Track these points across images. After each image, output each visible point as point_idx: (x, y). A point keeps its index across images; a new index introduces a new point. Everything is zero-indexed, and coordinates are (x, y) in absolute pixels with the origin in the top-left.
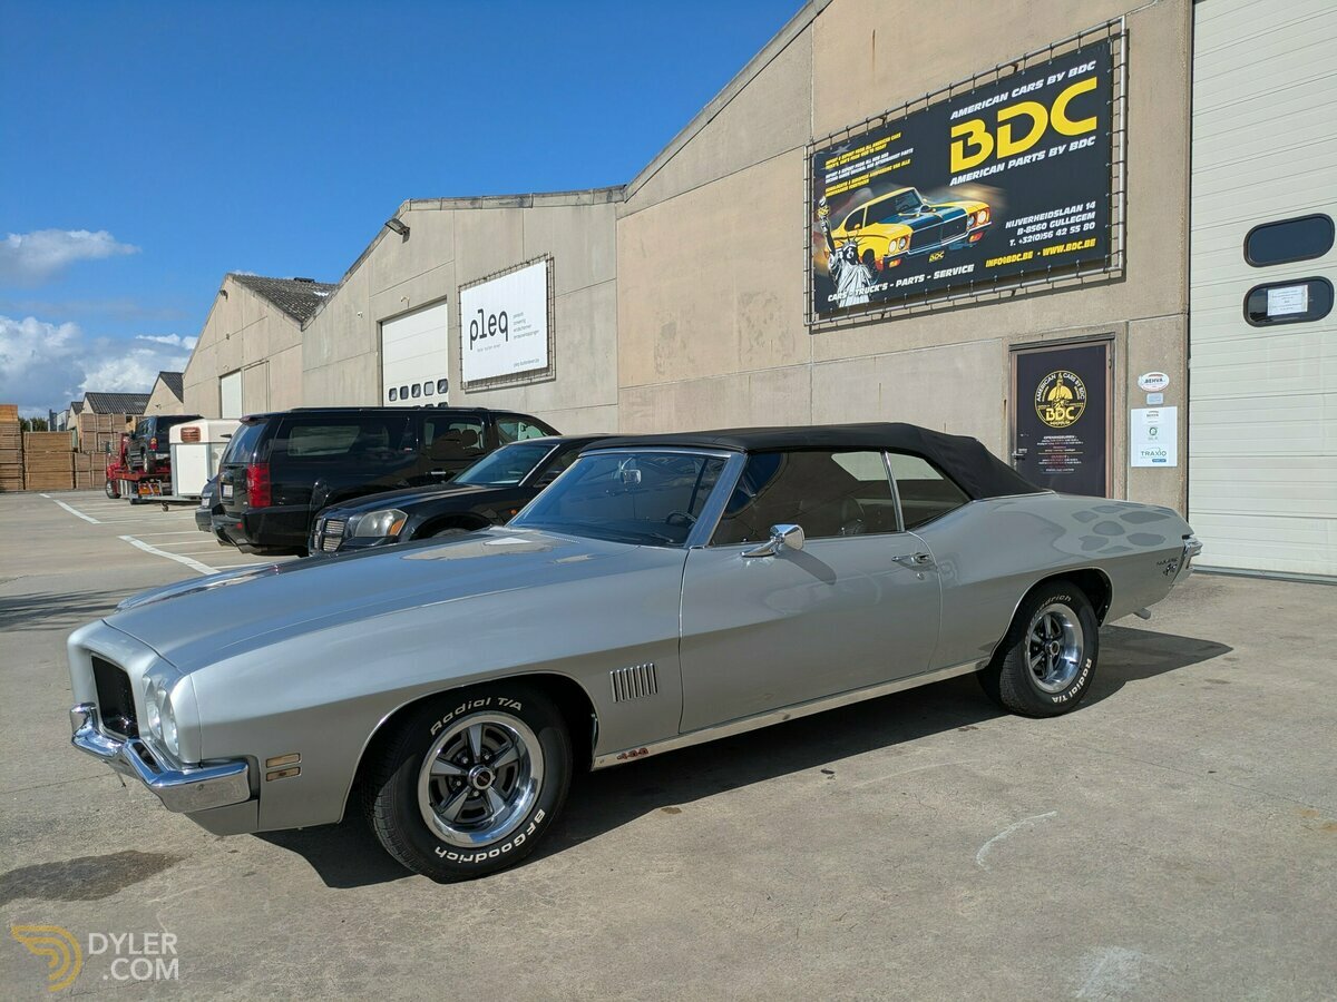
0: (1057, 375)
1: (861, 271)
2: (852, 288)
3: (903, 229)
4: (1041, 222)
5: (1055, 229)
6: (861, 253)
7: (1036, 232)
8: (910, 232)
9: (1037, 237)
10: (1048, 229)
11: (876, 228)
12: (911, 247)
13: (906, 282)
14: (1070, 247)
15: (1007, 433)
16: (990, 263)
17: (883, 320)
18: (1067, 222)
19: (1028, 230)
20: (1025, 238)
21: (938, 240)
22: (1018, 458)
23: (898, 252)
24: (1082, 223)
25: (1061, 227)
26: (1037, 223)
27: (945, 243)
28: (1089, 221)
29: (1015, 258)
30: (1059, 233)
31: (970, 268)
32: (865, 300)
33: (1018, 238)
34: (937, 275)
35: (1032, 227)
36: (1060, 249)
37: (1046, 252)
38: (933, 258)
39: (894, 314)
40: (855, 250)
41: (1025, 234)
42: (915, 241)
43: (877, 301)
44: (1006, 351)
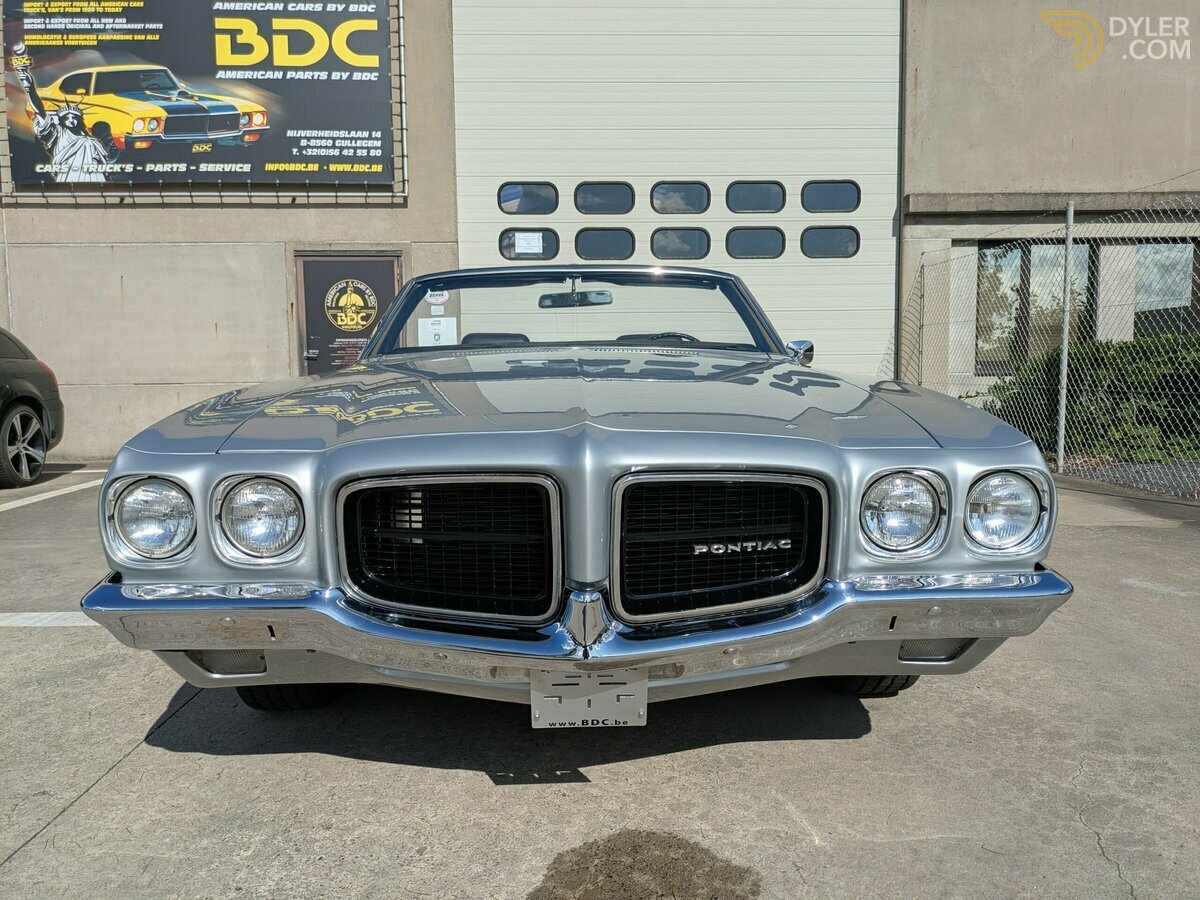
0: (347, 283)
1: (90, 146)
2: (77, 161)
3: (154, 109)
4: (327, 138)
5: (342, 148)
6: (89, 122)
7: (321, 147)
8: (164, 115)
9: (323, 152)
10: (334, 147)
11: (110, 99)
12: (166, 131)
13: (159, 168)
14: (357, 168)
15: (295, 336)
16: (270, 167)
17: (121, 205)
18: (354, 145)
19: (313, 143)
20: (309, 150)
21: (202, 130)
22: (308, 359)
23: (146, 133)
24: (369, 149)
25: (348, 148)
26: (321, 138)
27: (212, 135)
28: (376, 148)
29: (300, 167)
30: (345, 152)
31: (247, 168)
32: (101, 179)
33: (301, 149)
34: (203, 167)
35: (318, 141)
36: (347, 168)
37: (333, 168)
38: (196, 149)
39: (138, 201)
40: (79, 118)
41: (308, 146)
42: (170, 125)
43: (114, 183)
44: (291, 256)
